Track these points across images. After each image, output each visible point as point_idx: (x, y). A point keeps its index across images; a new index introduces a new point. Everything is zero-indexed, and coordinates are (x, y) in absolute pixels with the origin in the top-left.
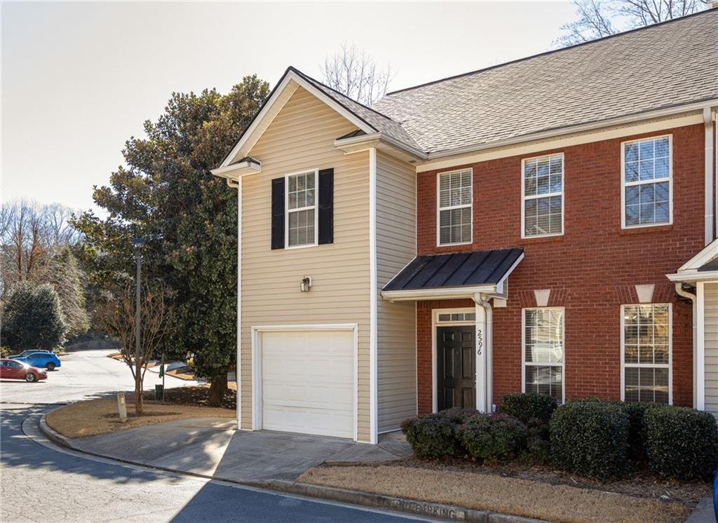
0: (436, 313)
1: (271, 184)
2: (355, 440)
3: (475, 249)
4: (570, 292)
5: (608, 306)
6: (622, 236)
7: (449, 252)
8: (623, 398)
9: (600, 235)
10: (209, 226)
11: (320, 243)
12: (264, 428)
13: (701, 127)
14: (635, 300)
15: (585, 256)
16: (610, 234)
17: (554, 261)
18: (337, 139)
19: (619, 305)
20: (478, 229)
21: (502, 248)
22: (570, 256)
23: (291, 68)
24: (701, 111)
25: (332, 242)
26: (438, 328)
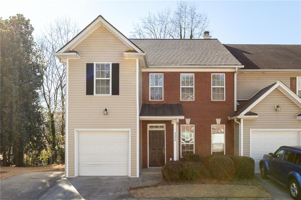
0: (149, 125)
1: (86, 65)
2: (130, 176)
3: (164, 102)
4: (196, 120)
5: (208, 125)
6: (212, 103)
7: (155, 103)
8: (212, 154)
9: (206, 102)
10: (5, 79)
11: (113, 94)
12: (80, 175)
13: (234, 73)
14: (216, 123)
15: (201, 108)
16: (209, 102)
17: (191, 109)
18: (125, 52)
19: (211, 124)
20: (165, 96)
21: (174, 103)
22: (197, 108)
23: (100, 16)
24: (235, 68)
25: (119, 95)
26: (149, 131)
